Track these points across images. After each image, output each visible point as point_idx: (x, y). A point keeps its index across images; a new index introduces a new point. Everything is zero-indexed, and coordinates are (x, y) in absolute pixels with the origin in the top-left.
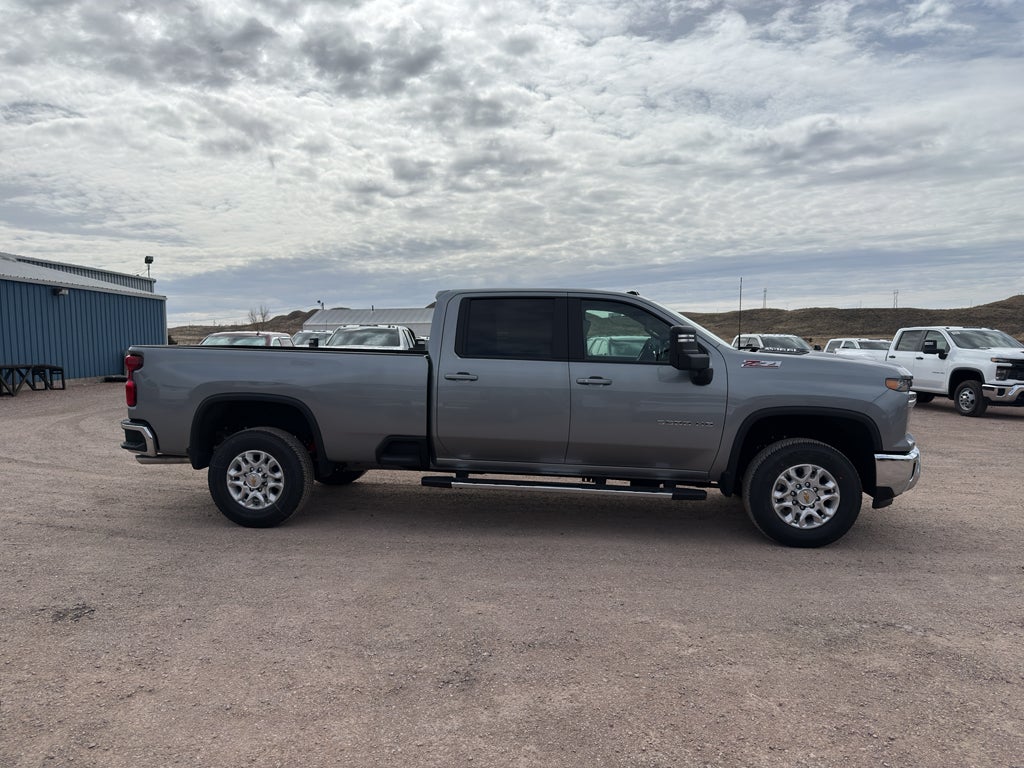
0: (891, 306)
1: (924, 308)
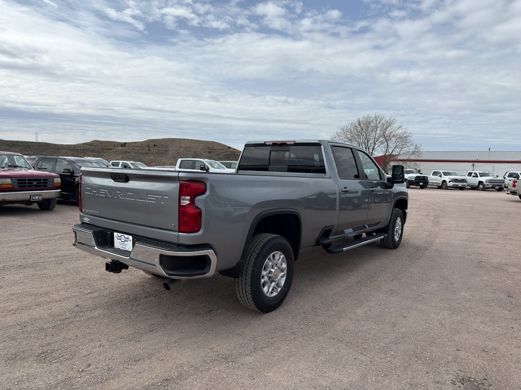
0: (35, 141)
1: (53, 143)
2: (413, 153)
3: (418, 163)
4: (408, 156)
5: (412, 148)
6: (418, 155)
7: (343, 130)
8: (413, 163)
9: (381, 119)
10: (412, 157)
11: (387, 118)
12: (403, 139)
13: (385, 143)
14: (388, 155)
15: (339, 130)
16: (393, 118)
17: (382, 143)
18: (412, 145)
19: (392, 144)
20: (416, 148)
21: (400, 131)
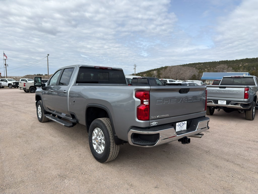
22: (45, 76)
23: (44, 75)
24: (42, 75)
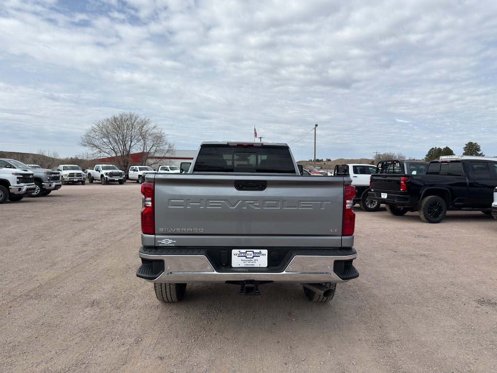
2: (168, 151)
3: (172, 160)
4: (164, 154)
5: (166, 147)
6: (172, 153)
7: (98, 126)
8: (168, 160)
9: (136, 118)
10: (167, 155)
11: (143, 117)
12: (159, 139)
13: (142, 141)
14: (145, 153)
15: (94, 125)
16: (148, 118)
17: (139, 141)
18: (166, 144)
19: (149, 143)
20: (170, 147)
21: (155, 131)
22: (326, 163)
23: (324, 160)
24: (322, 160)
